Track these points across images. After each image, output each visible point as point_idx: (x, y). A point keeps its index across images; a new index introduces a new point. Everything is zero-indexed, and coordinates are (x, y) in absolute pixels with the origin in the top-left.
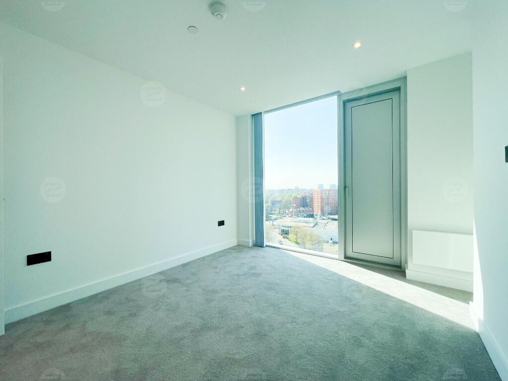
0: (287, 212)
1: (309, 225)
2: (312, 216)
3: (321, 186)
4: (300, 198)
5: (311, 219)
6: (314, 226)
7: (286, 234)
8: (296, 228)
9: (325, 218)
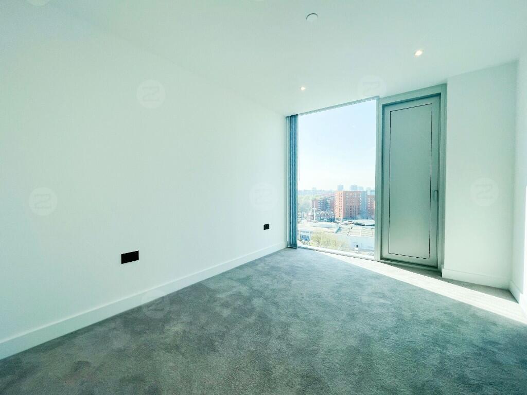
0: (305, 215)
1: (332, 231)
2: (332, 220)
3: (341, 187)
4: (319, 200)
5: (333, 224)
6: (337, 231)
7: (306, 240)
8: (318, 233)
9: (348, 222)
